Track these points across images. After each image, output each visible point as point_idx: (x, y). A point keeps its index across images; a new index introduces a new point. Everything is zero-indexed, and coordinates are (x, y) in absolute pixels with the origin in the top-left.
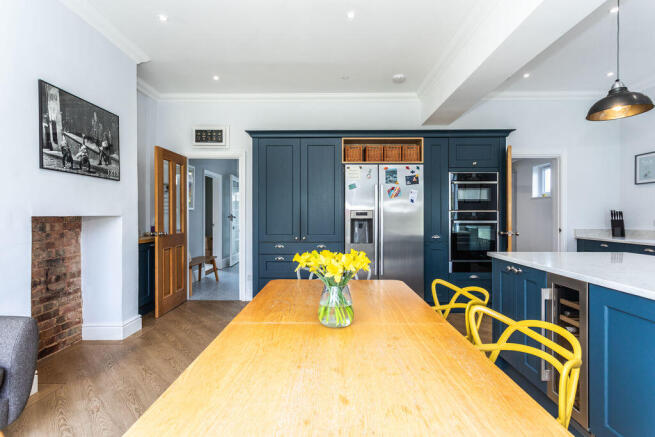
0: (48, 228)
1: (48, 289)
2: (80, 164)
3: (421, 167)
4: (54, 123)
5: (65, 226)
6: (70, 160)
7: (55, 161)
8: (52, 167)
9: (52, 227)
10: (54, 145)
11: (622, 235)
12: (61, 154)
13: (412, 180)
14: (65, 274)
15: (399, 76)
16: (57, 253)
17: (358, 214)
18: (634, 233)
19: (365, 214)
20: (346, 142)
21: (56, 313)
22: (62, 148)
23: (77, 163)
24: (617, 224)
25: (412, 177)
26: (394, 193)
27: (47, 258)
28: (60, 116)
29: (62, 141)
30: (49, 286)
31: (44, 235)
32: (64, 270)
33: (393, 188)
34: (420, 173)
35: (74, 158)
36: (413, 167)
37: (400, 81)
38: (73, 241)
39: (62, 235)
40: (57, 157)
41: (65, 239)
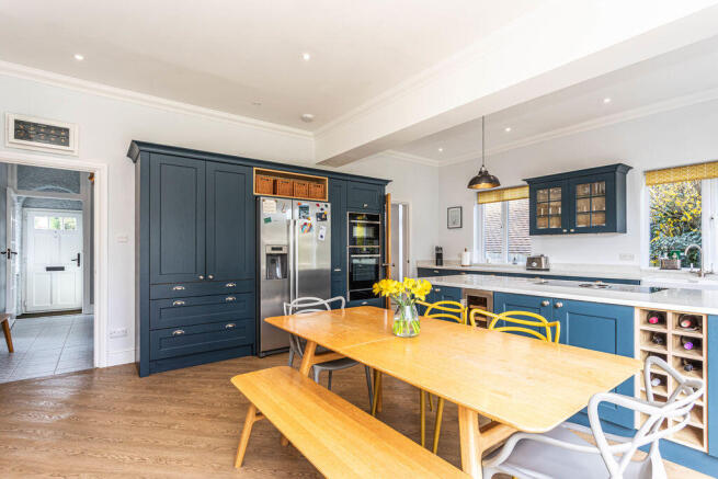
3: (329, 205)
11: (441, 264)
13: (321, 217)
15: (309, 116)
17: (273, 249)
18: (448, 262)
19: (281, 249)
20: (258, 172)
24: (439, 257)
25: (321, 214)
26: (307, 228)
33: (305, 224)
34: (328, 211)
36: (322, 205)
37: (310, 120)
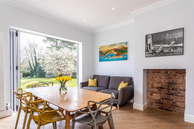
0: (169, 73)
1: (168, 91)
2: (159, 53)
4: (150, 45)
5: (177, 72)
6: (155, 53)
7: (150, 54)
8: (149, 56)
9: (171, 73)
10: (149, 50)
12: (152, 52)
14: (176, 89)
16: (173, 81)
21: (172, 100)
22: (152, 50)
23: (158, 53)
27: (168, 82)
28: (152, 42)
29: (152, 48)
30: (169, 91)
31: (167, 75)
32: (176, 87)
35: (157, 52)
38: (181, 78)
39: (175, 75)
40: (150, 53)
41: (177, 77)
